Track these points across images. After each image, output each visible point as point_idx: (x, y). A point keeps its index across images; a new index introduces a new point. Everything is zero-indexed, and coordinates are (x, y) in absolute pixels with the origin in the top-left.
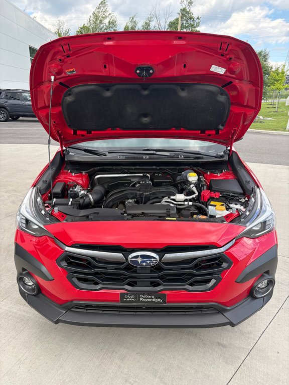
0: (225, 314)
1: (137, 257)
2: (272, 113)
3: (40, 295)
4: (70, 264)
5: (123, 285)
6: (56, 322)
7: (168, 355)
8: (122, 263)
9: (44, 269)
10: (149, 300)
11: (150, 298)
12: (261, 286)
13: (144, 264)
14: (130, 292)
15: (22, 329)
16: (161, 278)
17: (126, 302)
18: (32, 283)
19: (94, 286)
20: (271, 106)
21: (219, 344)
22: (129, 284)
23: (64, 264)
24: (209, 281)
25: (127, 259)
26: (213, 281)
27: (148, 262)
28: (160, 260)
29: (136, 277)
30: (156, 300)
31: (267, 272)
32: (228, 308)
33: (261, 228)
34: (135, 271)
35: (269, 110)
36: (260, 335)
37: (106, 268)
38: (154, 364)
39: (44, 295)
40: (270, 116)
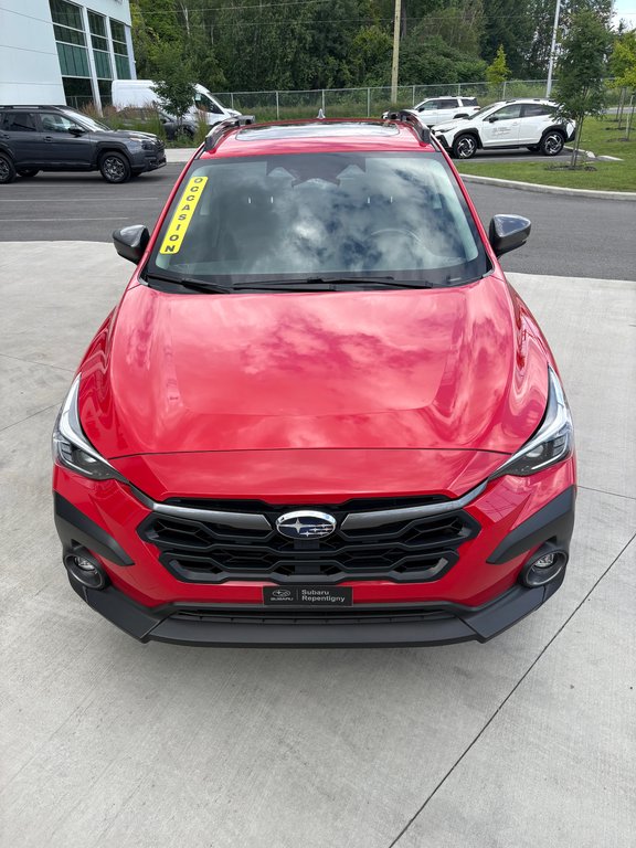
0: (467, 621)
1: (293, 521)
2: (617, 143)
3: (111, 588)
4: (164, 535)
5: (269, 572)
6: (145, 640)
7: (360, 694)
8: (264, 533)
9: (114, 544)
10: (319, 599)
11: (320, 596)
12: (540, 564)
13: (307, 534)
14: (283, 585)
15: (79, 648)
16: (341, 558)
17: (274, 603)
18: (91, 567)
19: (213, 575)
20: (616, 125)
21: (459, 671)
22: (280, 570)
23: (153, 536)
24: (434, 562)
25: (274, 526)
26: (443, 563)
27: (315, 530)
28: (338, 525)
29: (292, 558)
30: (334, 600)
31: (553, 540)
32: (474, 609)
33: (543, 454)
34: (291, 547)
35: (609, 135)
36: (539, 653)
37: (233, 542)
38: (333, 710)
39: (116, 588)
40: (610, 151)
